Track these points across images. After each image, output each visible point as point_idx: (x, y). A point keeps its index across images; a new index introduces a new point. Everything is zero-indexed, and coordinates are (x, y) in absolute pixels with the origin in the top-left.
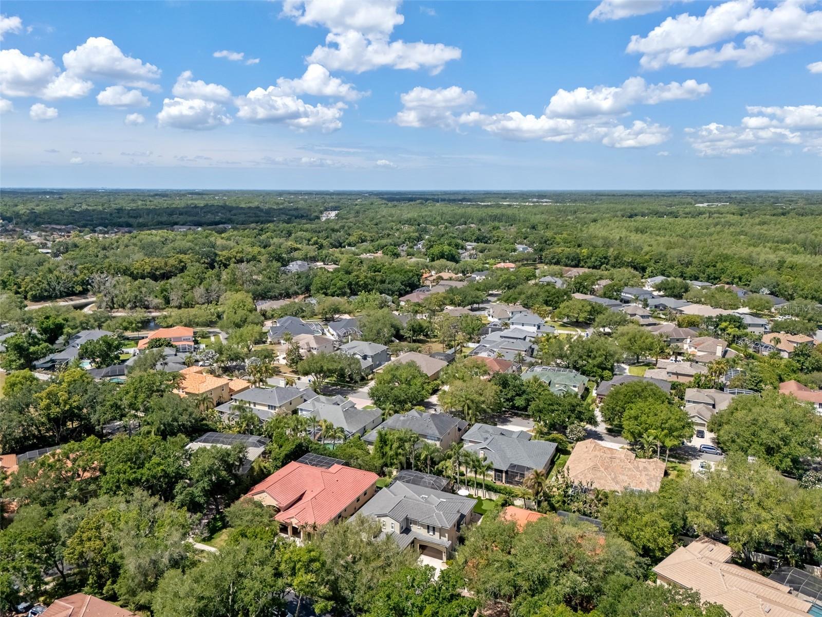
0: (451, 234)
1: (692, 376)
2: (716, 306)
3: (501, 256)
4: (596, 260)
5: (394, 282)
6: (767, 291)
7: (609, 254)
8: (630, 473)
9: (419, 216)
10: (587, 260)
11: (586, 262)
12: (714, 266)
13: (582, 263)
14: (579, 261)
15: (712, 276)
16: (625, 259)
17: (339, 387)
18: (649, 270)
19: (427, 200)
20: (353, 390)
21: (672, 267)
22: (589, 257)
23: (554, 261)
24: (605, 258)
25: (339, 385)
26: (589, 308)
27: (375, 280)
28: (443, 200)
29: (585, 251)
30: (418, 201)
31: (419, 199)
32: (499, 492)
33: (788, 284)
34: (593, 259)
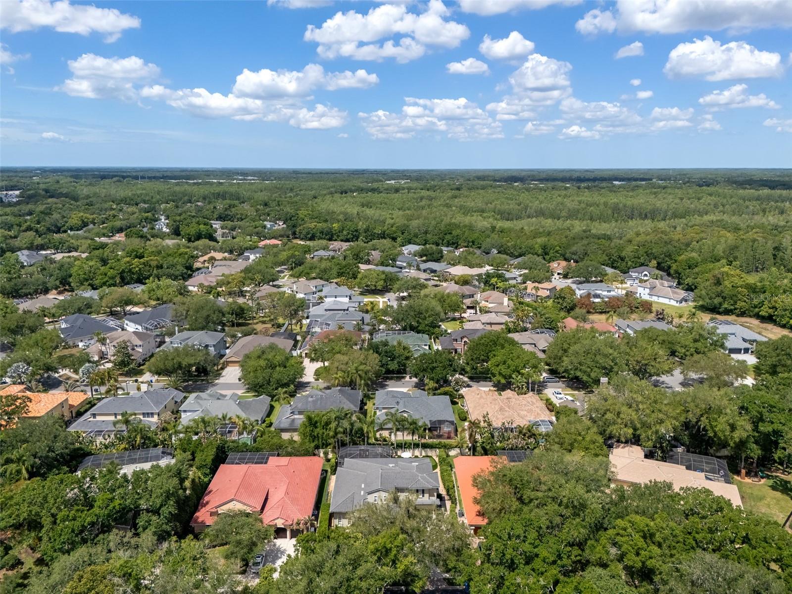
0: (189, 213)
1: (502, 324)
2: (471, 266)
3: (257, 233)
4: (349, 233)
5: (173, 266)
6: (496, 252)
7: (359, 227)
8: (527, 408)
9: (134, 195)
10: (340, 234)
11: (338, 236)
12: (450, 233)
13: (335, 237)
14: (332, 236)
15: (451, 242)
16: (375, 231)
17: (190, 383)
18: (399, 239)
19: (124, 177)
20: (208, 383)
21: (416, 236)
22: (341, 231)
23: (309, 236)
24: (356, 231)
25: (190, 380)
26: (383, 276)
27: (150, 266)
28: (143, 178)
29: (336, 226)
30: (115, 179)
31: (116, 176)
32: (436, 448)
33: (509, 244)
34: (345, 232)
